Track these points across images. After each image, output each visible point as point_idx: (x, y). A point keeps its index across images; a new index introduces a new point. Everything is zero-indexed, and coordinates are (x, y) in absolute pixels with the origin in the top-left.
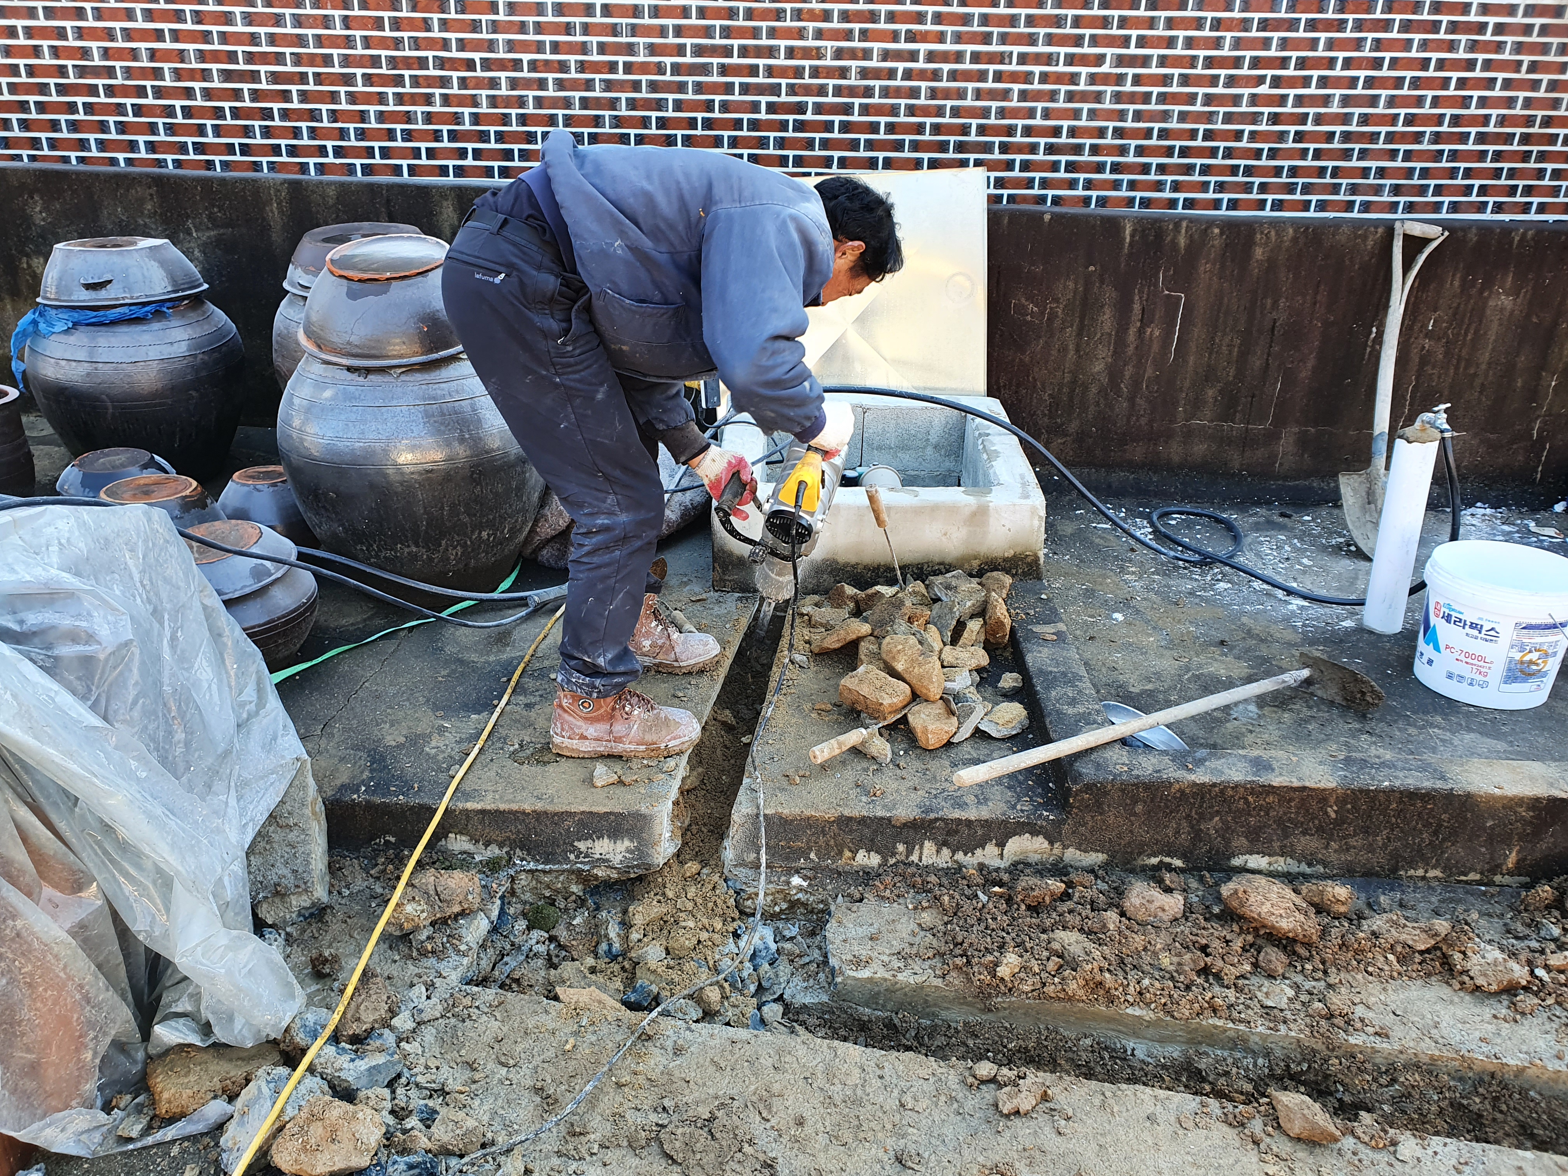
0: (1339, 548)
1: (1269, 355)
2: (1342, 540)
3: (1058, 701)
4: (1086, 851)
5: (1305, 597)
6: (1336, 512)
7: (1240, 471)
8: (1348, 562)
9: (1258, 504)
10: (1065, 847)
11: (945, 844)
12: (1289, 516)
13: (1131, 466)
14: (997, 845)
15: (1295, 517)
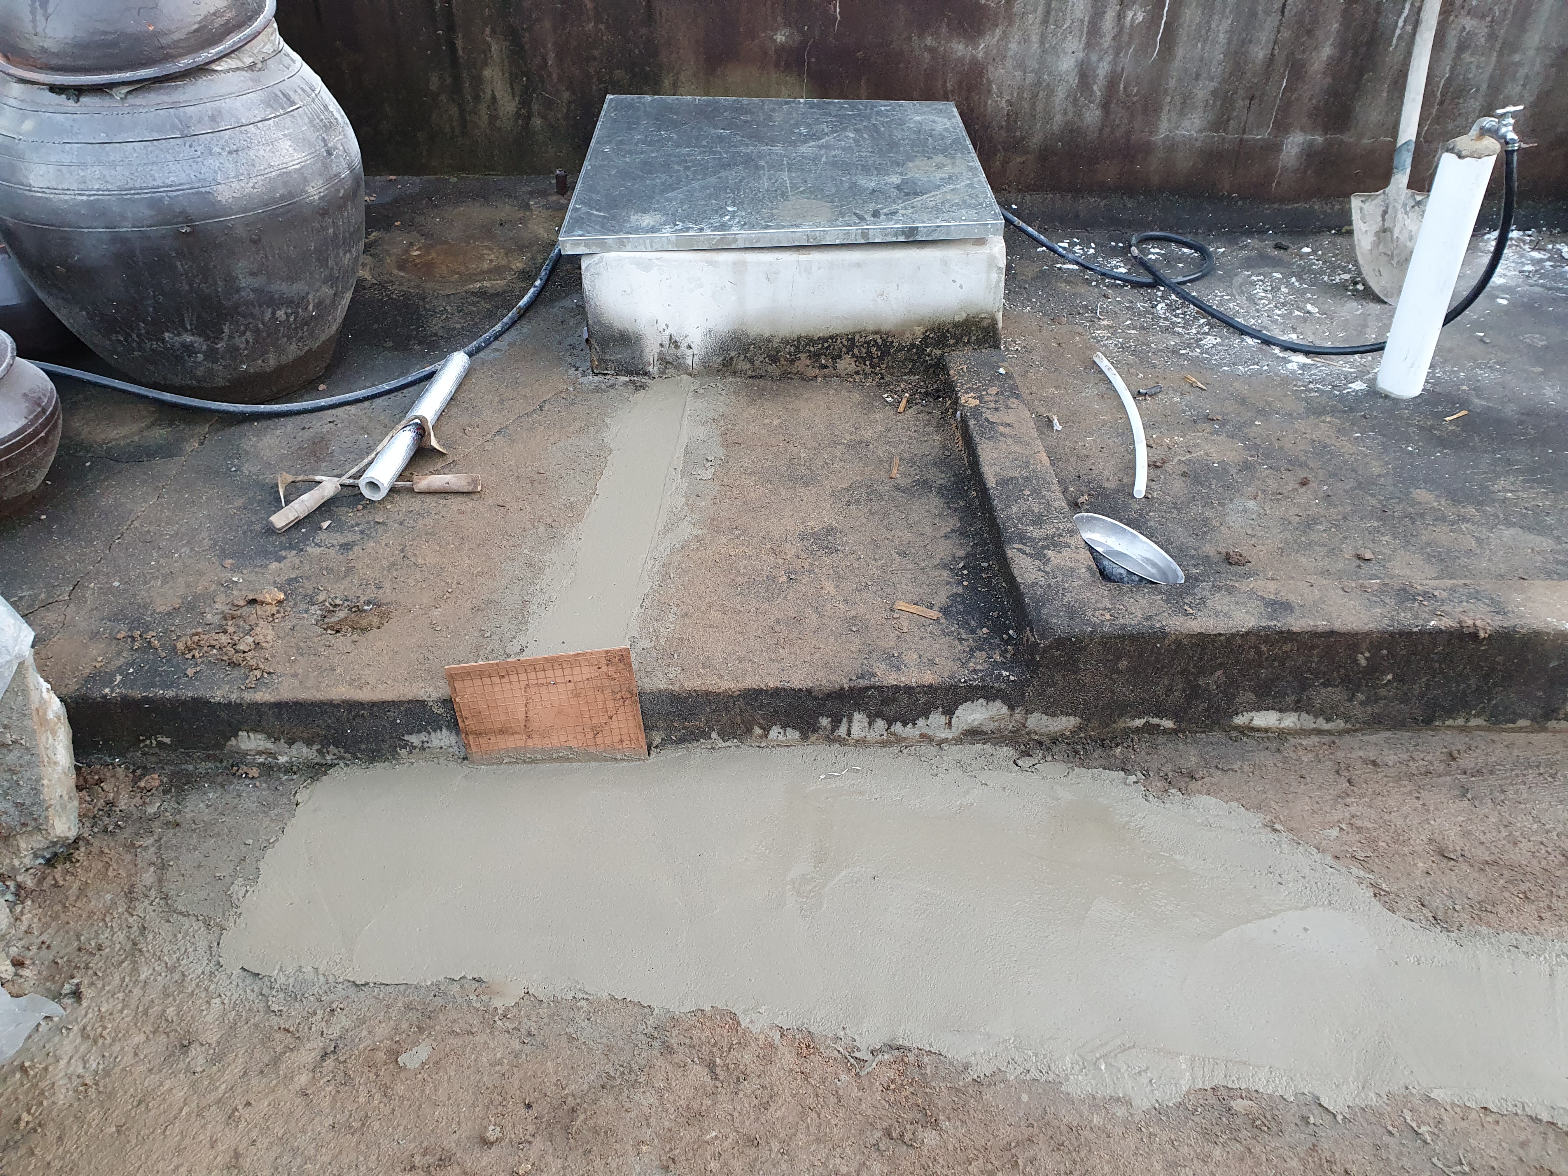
0: (1343, 287)
1: (1275, 43)
2: (1347, 276)
3: (1020, 519)
4: (1054, 715)
5: (1307, 353)
6: (1339, 240)
7: (1230, 194)
8: (1355, 304)
9: (1249, 233)
10: (1028, 712)
11: (880, 714)
12: (1286, 249)
13: (1103, 190)
14: (944, 713)
15: (1293, 249)
